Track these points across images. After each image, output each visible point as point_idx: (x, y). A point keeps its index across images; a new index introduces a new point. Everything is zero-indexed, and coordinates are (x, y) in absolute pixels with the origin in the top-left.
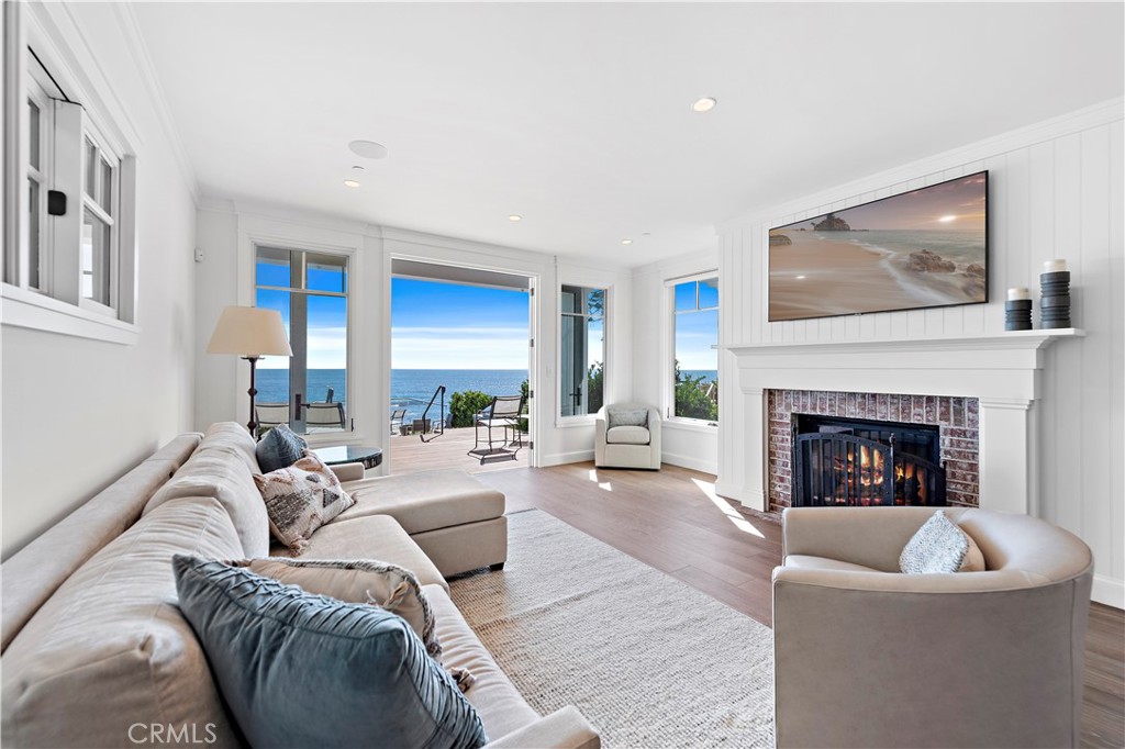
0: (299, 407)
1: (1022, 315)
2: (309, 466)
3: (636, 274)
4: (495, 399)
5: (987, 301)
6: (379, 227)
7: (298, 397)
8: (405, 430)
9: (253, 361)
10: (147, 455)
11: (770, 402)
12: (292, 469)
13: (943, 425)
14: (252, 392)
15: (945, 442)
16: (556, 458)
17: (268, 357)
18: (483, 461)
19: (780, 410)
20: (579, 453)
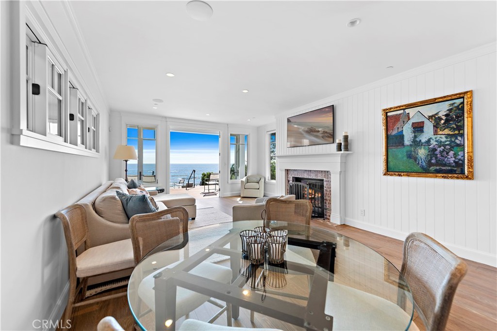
0: (140, 175)
1: (339, 148)
2: (141, 189)
3: (258, 129)
4: (210, 174)
5: (333, 143)
6: (166, 117)
7: (140, 173)
8: (183, 187)
9: (126, 161)
10: (100, 186)
11: (287, 173)
12: (137, 189)
13: (324, 179)
14: (126, 171)
15: (325, 184)
16: (228, 194)
17: (131, 160)
18: (204, 196)
19: (290, 176)
20: (236, 193)
